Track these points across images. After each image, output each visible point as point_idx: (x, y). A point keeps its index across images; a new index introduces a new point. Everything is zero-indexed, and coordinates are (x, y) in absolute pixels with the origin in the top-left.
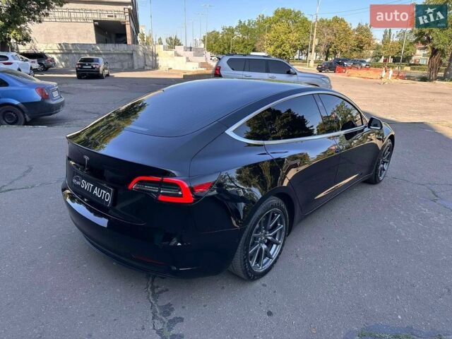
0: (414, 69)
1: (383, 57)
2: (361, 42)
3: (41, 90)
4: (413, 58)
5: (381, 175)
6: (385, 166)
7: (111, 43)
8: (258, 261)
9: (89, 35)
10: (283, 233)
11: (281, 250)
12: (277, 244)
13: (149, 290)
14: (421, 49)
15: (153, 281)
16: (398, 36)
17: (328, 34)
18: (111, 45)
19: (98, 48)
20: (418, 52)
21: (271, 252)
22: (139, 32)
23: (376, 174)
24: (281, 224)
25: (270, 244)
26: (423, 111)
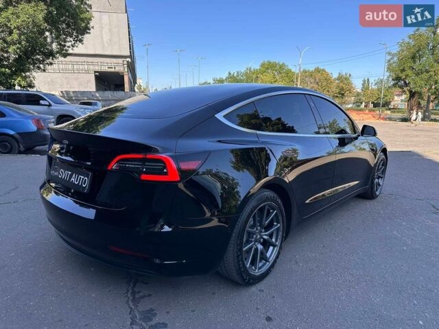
0: (394, 112)
1: (364, 104)
2: (342, 89)
3: (38, 121)
4: (392, 104)
5: (377, 190)
6: (380, 181)
7: (110, 90)
8: (253, 263)
9: (89, 85)
10: (280, 233)
11: (279, 253)
12: (274, 246)
13: (129, 295)
14: (398, 95)
15: (134, 286)
16: (376, 84)
17: (311, 83)
18: (109, 92)
19: (98, 95)
20: (396, 98)
21: (268, 255)
22: (136, 83)
23: (372, 188)
24: (278, 222)
25: (266, 244)
26: (409, 143)
